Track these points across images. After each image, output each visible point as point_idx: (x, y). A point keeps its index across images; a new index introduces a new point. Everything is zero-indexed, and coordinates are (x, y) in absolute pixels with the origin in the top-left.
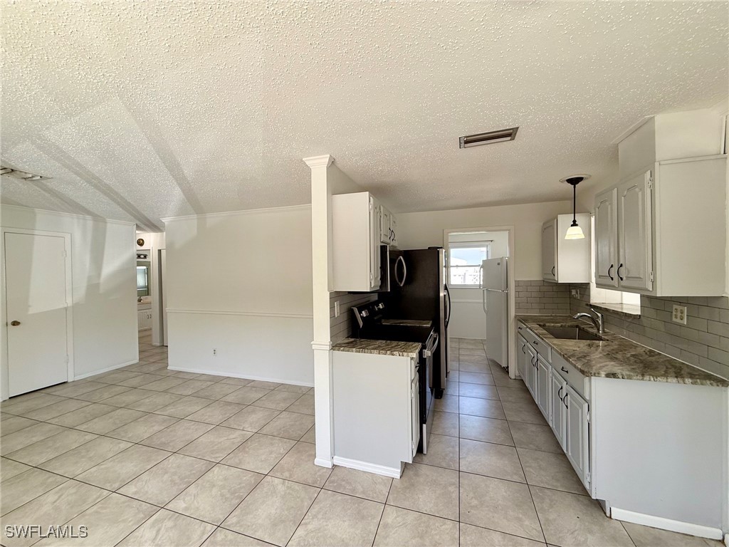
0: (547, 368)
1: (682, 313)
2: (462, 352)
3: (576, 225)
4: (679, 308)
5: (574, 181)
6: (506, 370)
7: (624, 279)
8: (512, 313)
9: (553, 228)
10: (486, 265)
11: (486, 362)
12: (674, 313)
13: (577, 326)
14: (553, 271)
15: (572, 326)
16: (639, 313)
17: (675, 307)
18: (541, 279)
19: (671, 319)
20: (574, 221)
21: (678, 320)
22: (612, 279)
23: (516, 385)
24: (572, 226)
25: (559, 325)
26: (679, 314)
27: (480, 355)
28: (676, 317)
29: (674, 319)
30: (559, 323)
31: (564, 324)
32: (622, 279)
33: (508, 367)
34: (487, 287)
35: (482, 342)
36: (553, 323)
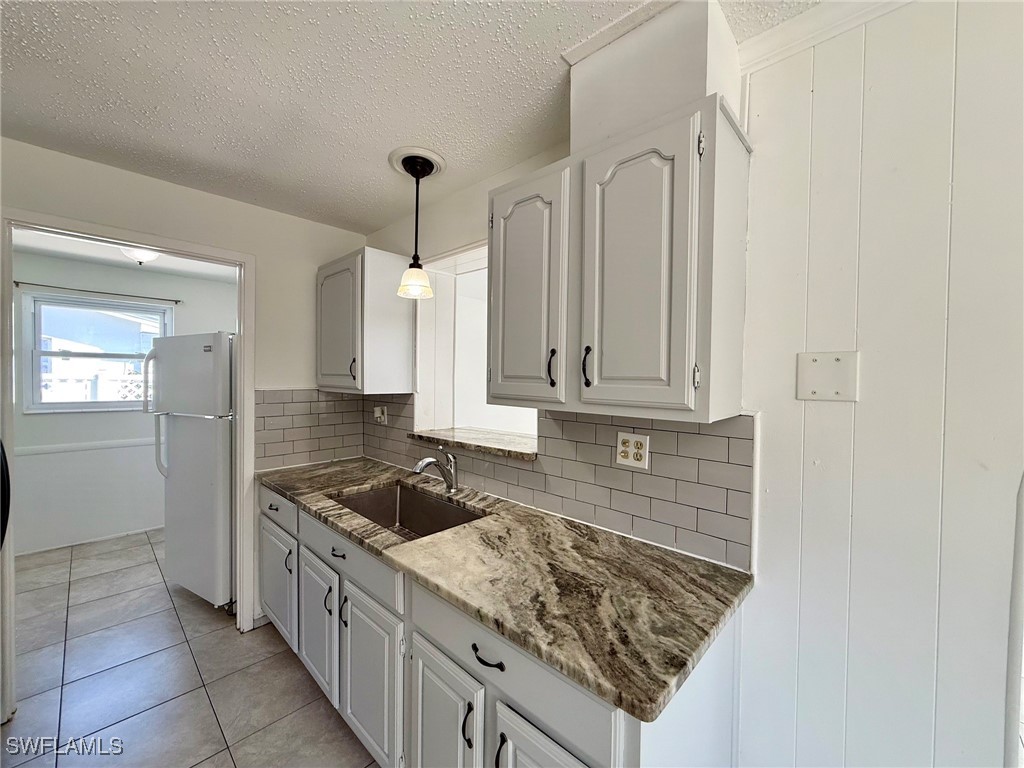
0: (391, 633)
1: (639, 446)
2: (79, 595)
3: (420, 267)
4: (633, 438)
5: (418, 167)
6: (229, 612)
7: (595, 382)
8: (248, 468)
9: (353, 274)
10: (163, 352)
11: (165, 603)
12: (620, 448)
13: (398, 482)
14: (352, 368)
15: (390, 484)
16: (535, 450)
17: (622, 436)
18: (313, 386)
19: (613, 457)
20: (416, 258)
21: (631, 462)
22: (553, 384)
23: (257, 649)
24: (411, 266)
25: (367, 486)
26: (632, 450)
28: (626, 455)
29: (620, 460)
30: (364, 481)
31: (375, 482)
32: (588, 384)
33: (232, 603)
34: (166, 410)
35: (149, 539)
36: (353, 482)
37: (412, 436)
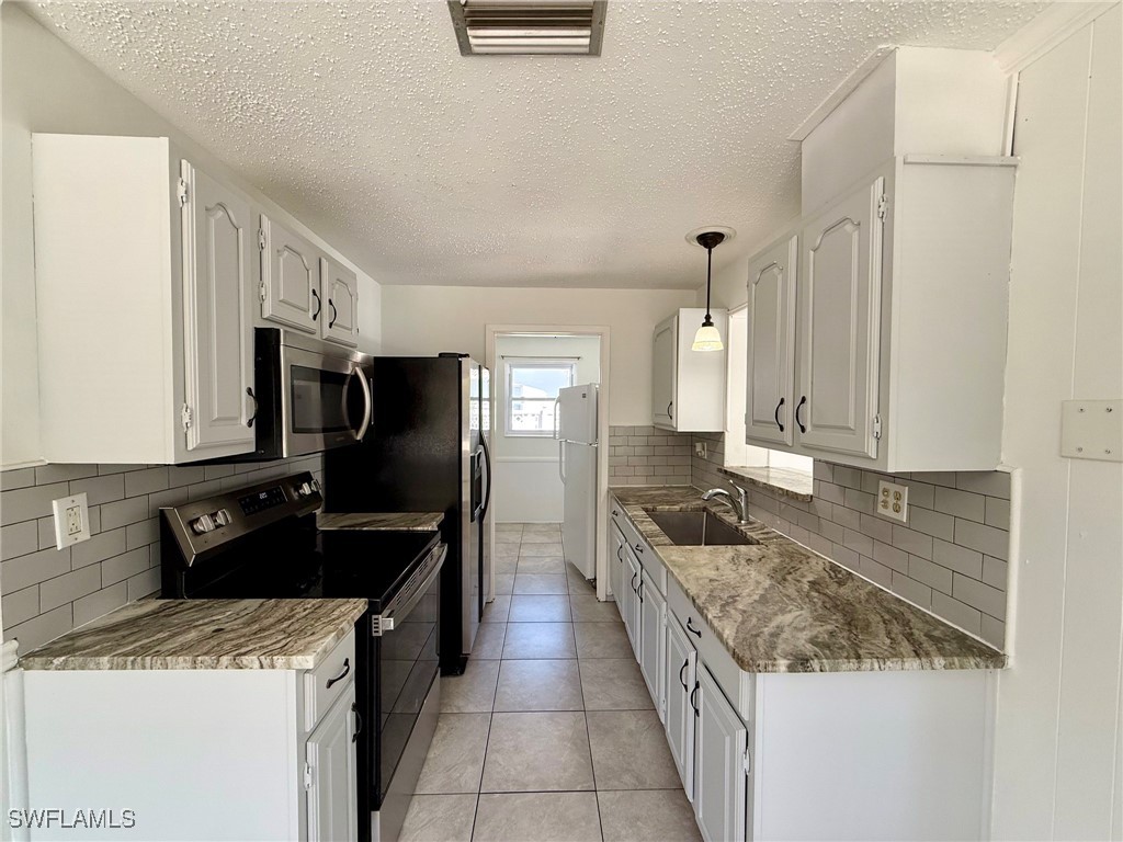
0: (659, 607)
1: (898, 497)
2: (525, 552)
3: (711, 324)
4: (893, 488)
5: (710, 240)
6: (592, 584)
7: (809, 428)
8: (604, 485)
9: (672, 332)
10: (565, 398)
11: (561, 569)
12: (881, 497)
13: (705, 509)
14: (670, 409)
15: (697, 510)
16: (811, 493)
17: (883, 484)
18: (650, 424)
19: (875, 508)
20: (708, 317)
21: (890, 513)
22: (782, 428)
23: (605, 614)
24: (704, 325)
25: (677, 508)
26: (891, 501)
27: (553, 555)
28: (885, 506)
29: (881, 510)
30: (677, 503)
31: (684, 505)
32: (803, 429)
33: (595, 579)
34: (565, 435)
35: (559, 528)
36: (668, 503)
37: (720, 470)
